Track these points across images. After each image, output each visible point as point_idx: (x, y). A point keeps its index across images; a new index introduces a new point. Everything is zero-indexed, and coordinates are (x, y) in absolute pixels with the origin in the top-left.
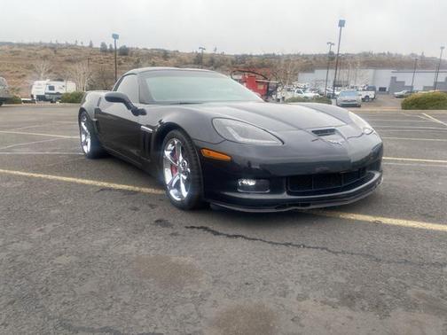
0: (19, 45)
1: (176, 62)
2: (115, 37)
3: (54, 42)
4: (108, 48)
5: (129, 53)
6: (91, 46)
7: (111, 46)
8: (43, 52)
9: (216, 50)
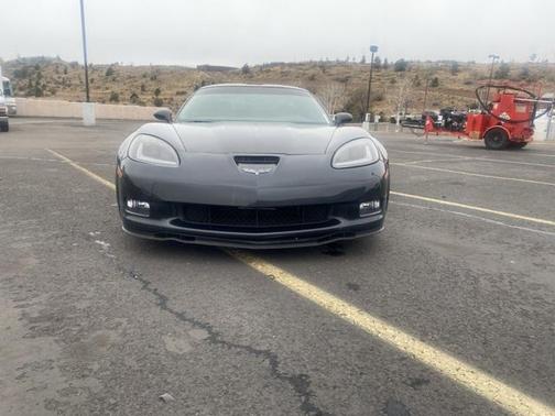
0: (291, 65)
1: (467, 76)
2: (374, 49)
3: (324, 60)
4: (383, 62)
5: (407, 69)
6: (363, 61)
7: (386, 60)
8: (311, 72)
9: (534, 56)
